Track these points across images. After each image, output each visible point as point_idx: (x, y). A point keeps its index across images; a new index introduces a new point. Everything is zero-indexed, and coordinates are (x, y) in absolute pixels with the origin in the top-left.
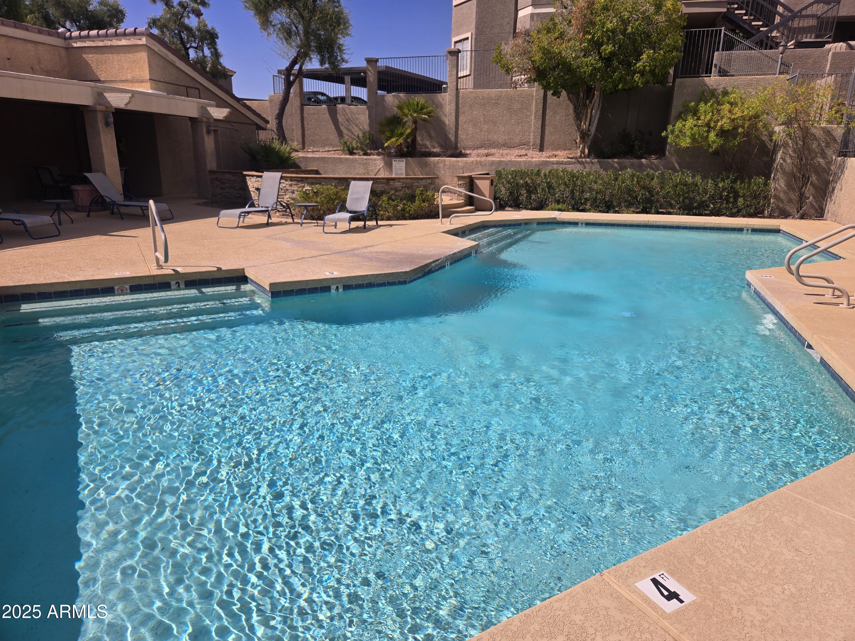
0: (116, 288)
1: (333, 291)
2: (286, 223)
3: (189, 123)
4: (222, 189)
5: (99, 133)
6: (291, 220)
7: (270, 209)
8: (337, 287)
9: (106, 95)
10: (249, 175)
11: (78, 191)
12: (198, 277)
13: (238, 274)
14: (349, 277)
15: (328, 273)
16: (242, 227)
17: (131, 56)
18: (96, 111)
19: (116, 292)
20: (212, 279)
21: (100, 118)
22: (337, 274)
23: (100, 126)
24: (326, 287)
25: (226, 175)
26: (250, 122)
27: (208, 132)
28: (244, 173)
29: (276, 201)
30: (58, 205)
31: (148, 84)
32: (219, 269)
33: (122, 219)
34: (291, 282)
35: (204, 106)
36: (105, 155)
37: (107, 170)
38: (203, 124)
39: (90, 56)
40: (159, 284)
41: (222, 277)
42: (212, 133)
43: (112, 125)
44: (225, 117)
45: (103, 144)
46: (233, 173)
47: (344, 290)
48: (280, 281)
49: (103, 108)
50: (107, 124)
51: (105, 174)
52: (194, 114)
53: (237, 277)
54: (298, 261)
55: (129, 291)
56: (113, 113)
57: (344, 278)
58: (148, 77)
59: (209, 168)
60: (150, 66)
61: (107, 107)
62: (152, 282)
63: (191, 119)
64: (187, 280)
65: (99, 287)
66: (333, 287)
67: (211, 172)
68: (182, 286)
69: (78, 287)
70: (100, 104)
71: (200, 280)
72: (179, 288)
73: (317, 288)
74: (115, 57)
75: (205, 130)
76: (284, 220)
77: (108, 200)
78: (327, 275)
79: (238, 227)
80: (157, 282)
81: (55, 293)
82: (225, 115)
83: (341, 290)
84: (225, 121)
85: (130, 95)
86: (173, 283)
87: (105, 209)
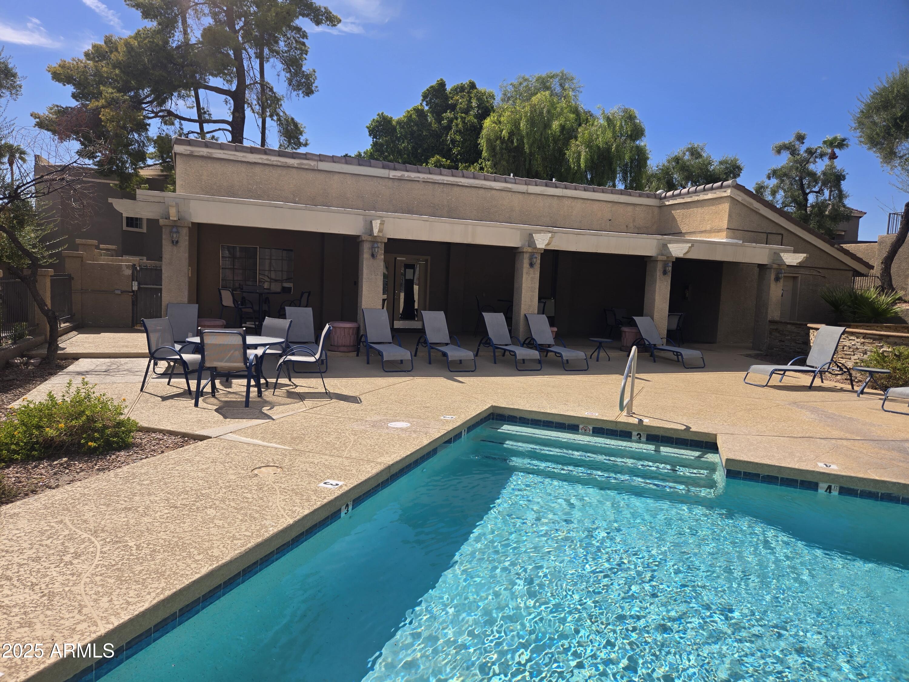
0: (581, 426)
1: (822, 491)
2: (842, 390)
3: (757, 270)
4: (781, 341)
5: (655, 281)
6: (850, 387)
7: (818, 370)
8: (830, 488)
9: (669, 245)
10: (812, 328)
11: (625, 332)
12: (661, 433)
13: (708, 440)
14: (851, 477)
15: (821, 465)
16: (769, 386)
17: (713, 208)
18: (657, 261)
19: (580, 431)
20: (677, 439)
21: (660, 266)
22: (835, 469)
23: (658, 274)
24: (810, 483)
25: (789, 326)
26: (847, 268)
27: (777, 279)
28: (809, 325)
29: (829, 361)
30: (600, 343)
31: (724, 234)
32: (688, 428)
33: (655, 362)
34: (757, 464)
35: (778, 251)
36: (656, 301)
37: (656, 315)
38: (772, 270)
39: (678, 211)
40: (621, 431)
41: (689, 438)
42: (782, 281)
43: (670, 274)
44: (800, 263)
45: (657, 290)
46: (797, 324)
47: (840, 493)
48: (741, 459)
49: (664, 258)
50: (665, 273)
51: (653, 318)
52: (764, 260)
53: (707, 443)
54: (799, 440)
55: (591, 432)
56: (673, 262)
57: (843, 476)
58: (726, 227)
59: (769, 318)
60: (730, 216)
61: (668, 257)
62: (614, 428)
63: (760, 266)
64: (649, 433)
65: (567, 422)
66: (823, 487)
67: (772, 322)
68: (644, 439)
69: (549, 419)
70: (662, 255)
71: (663, 437)
72: (639, 441)
73: (796, 481)
74: (700, 210)
75: (773, 277)
76: (839, 386)
77: (647, 343)
78: (821, 467)
79: (766, 386)
80: (619, 429)
81: (532, 420)
82: (799, 260)
83: (835, 493)
84: (800, 266)
85: (690, 245)
86: (635, 433)
87: (646, 351)
